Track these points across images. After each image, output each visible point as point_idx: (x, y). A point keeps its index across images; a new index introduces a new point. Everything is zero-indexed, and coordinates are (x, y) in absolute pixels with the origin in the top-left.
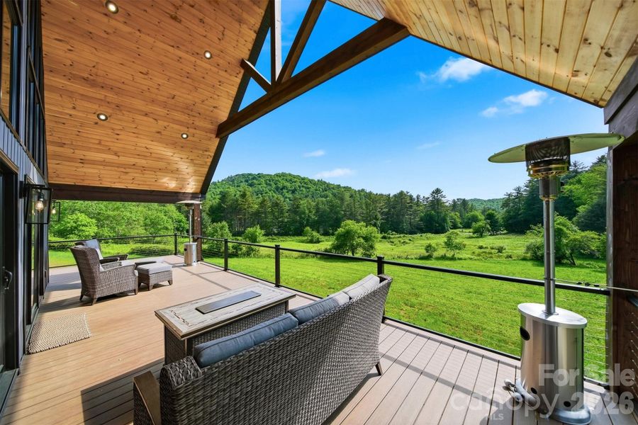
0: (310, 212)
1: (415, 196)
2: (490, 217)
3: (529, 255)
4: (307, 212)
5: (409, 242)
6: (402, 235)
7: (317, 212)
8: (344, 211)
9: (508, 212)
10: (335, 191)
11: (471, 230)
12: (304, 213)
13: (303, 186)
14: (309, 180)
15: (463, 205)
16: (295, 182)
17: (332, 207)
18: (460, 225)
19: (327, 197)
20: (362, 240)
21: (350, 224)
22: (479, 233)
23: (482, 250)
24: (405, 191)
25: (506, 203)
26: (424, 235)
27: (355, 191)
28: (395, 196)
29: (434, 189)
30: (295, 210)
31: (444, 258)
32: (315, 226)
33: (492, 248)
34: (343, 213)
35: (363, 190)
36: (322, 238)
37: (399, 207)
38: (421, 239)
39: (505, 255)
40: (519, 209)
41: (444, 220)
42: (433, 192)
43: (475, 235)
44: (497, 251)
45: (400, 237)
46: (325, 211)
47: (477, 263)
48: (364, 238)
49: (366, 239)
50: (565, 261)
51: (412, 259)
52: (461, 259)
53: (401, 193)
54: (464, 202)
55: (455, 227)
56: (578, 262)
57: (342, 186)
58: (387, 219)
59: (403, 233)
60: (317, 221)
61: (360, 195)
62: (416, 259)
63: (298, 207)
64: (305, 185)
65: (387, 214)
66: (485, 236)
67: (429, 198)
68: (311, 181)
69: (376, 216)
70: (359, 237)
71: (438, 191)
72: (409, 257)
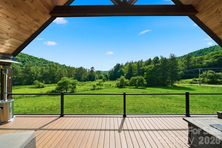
0: (38, 73)
1: (86, 69)
2: (106, 76)
3: (116, 86)
4: (36, 73)
5: (84, 84)
6: (82, 82)
7: (42, 73)
8: (57, 73)
9: (110, 75)
10: (50, 64)
11: (102, 80)
12: (33, 73)
13: (30, 60)
14: (35, 57)
15: (99, 72)
16: (25, 57)
17: (51, 71)
19: (46, 66)
20: (71, 85)
21: (66, 79)
22: (104, 81)
23: (106, 86)
25: (109, 72)
26: (89, 82)
27: (61, 65)
28: (79, 68)
29: (92, 67)
30: (27, 71)
31: (98, 89)
32: (40, 80)
33: (108, 85)
34: (57, 74)
35: (64, 65)
36: (46, 85)
37: (80, 72)
38: (88, 83)
39: (112, 86)
40: (112, 74)
41: (94, 77)
42: (91, 68)
43: (103, 81)
44: (109, 85)
45: (81, 83)
46: (46, 73)
47: (106, 89)
48: (72, 84)
49: (73, 84)
50: (123, 87)
51: (89, 90)
52: (102, 89)
53: (81, 67)
55: (97, 79)
56: (125, 87)
57: (54, 62)
58: (76, 76)
59: (82, 81)
60: (42, 78)
61: (63, 67)
62: (90, 90)
63: (29, 70)
64: (32, 60)
65: (76, 74)
66: (105, 81)
67: (89, 70)
68: (36, 58)
69: (72, 75)
70: (70, 84)
71: (93, 68)
72: (88, 90)
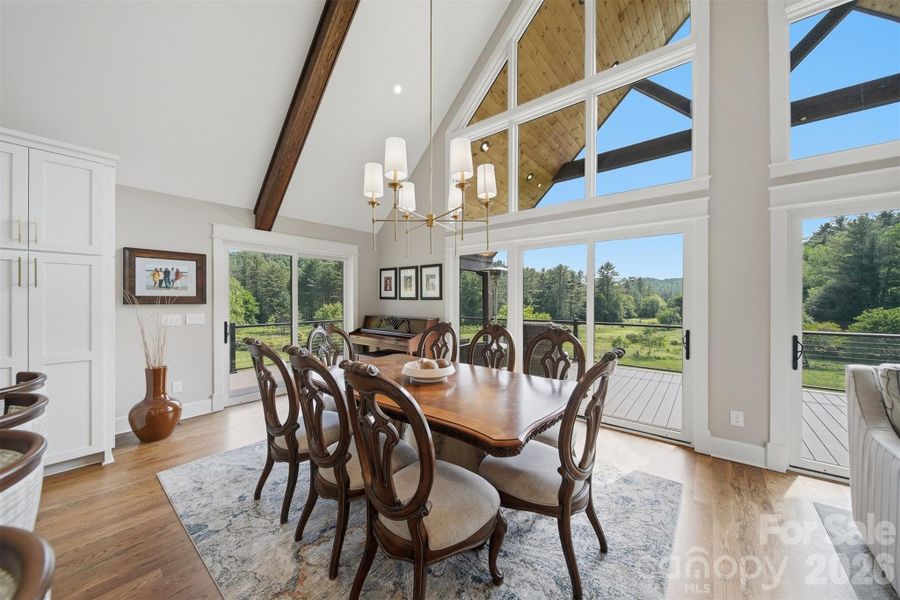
1: (577, 274)
2: (677, 305)
11: (656, 320)
18: (634, 314)
24: (564, 265)
28: (551, 271)
29: (603, 264)
31: (637, 357)
37: (555, 288)
41: (617, 306)
42: (602, 268)
52: (659, 358)
53: (560, 267)
54: (640, 282)
55: (629, 316)
65: (540, 296)
71: (608, 266)
